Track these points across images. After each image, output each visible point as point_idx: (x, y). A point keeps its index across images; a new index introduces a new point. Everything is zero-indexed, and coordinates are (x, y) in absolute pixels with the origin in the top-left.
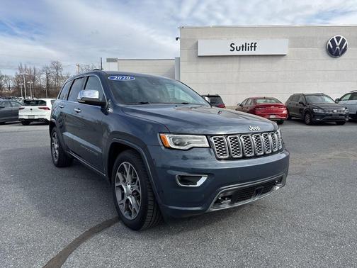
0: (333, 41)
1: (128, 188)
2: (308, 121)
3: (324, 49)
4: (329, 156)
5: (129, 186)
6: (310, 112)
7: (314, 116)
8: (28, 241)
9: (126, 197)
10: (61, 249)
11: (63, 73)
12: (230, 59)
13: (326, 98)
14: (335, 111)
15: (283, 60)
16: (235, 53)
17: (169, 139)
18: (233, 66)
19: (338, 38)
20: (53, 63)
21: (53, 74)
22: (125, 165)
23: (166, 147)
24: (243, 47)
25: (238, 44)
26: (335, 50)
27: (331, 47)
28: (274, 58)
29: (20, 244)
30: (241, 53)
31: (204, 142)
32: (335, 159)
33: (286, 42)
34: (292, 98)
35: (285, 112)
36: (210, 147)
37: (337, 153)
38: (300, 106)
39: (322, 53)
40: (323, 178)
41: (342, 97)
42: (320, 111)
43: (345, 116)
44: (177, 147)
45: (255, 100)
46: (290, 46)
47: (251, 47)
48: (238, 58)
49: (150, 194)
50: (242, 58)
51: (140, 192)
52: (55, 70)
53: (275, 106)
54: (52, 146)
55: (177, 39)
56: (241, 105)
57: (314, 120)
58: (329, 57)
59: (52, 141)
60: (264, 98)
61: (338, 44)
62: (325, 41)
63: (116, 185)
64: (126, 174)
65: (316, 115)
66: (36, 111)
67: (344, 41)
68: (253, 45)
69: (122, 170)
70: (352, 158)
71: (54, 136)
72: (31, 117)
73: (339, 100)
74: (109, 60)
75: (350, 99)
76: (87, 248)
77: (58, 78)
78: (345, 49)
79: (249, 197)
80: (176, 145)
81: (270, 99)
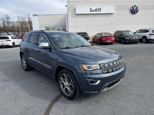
0: (133, 7)
1: (66, 84)
2: (123, 42)
3: (129, 11)
4: (134, 59)
5: (67, 83)
6: (124, 38)
7: (125, 40)
8: (30, 108)
9: (66, 87)
10: (45, 110)
11: (11, 20)
12: (90, 15)
13: (130, 32)
14: (134, 38)
15: (112, 16)
16: (92, 13)
17: (85, 67)
18: (91, 18)
19: (135, 6)
20: (6, 16)
21: (6, 21)
22: (64, 75)
23: (84, 70)
24: (95, 10)
25: (93, 9)
26: (134, 11)
27: (132, 9)
28: (109, 15)
29: (28, 109)
30: (95, 13)
31: (98, 67)
32: (136, 60)
33: (114, 8)
34: (116, 32)
35: (114, 39)
36: (101, 69)
37: (137, 57)
38: (120, 36)
39: (128, 12)
40: (134, 70)
41: (136, 32)
42: (128, 38)
43: (138, 40)
44: (88, 70)
45: (101, 34)
46: (116, 9)
47: (99, 10)
48: (93, 15)
49: (77, 87)
50: (95, 15)
51: (73, 86)
52: (7, 19)
53: (110, 36)
54: (22, 62)
55: (66, 6)
56: (95, 36)
57: (125, 42)
58: (131, 14)
59: (22, 60)
60: (105, 33)
61: (135, 9)
62: (129, 7)
63: (60, 82)
64: (65, 78)
65: (126, 40)
66: (4, 42)
67: (137, 7)
68: (100, 9)
69: (63, 77)
70: (143, 60)
71: (23, 58)
72: (3, 45)
73: (135, 33)
74: (34, 15)
75: (140, 32)
76: (55, 109)
77: (8, 22)
78: (138, 10)
79: (113, 85)
80: (87, 68)
81: (107, 33)
